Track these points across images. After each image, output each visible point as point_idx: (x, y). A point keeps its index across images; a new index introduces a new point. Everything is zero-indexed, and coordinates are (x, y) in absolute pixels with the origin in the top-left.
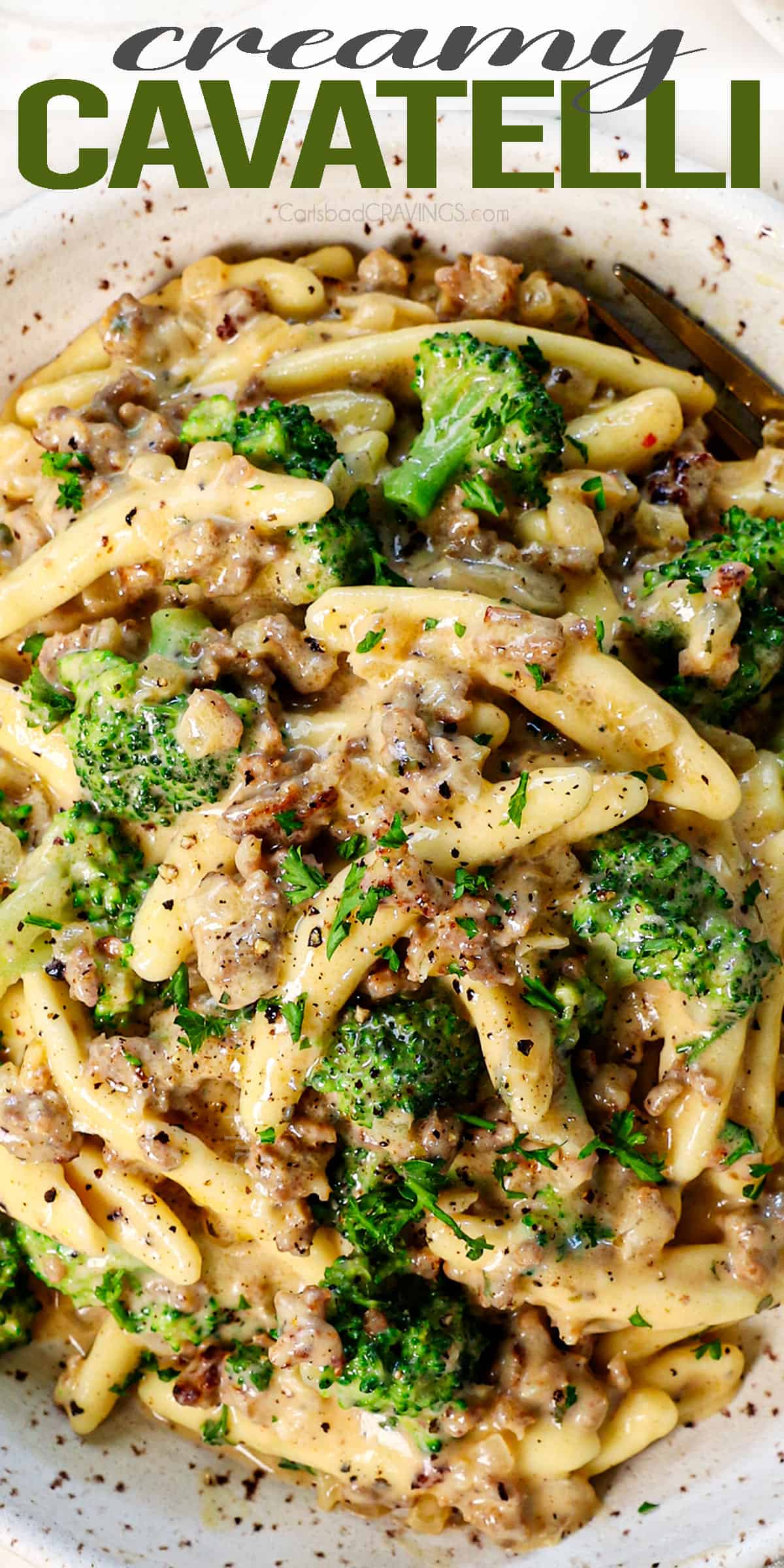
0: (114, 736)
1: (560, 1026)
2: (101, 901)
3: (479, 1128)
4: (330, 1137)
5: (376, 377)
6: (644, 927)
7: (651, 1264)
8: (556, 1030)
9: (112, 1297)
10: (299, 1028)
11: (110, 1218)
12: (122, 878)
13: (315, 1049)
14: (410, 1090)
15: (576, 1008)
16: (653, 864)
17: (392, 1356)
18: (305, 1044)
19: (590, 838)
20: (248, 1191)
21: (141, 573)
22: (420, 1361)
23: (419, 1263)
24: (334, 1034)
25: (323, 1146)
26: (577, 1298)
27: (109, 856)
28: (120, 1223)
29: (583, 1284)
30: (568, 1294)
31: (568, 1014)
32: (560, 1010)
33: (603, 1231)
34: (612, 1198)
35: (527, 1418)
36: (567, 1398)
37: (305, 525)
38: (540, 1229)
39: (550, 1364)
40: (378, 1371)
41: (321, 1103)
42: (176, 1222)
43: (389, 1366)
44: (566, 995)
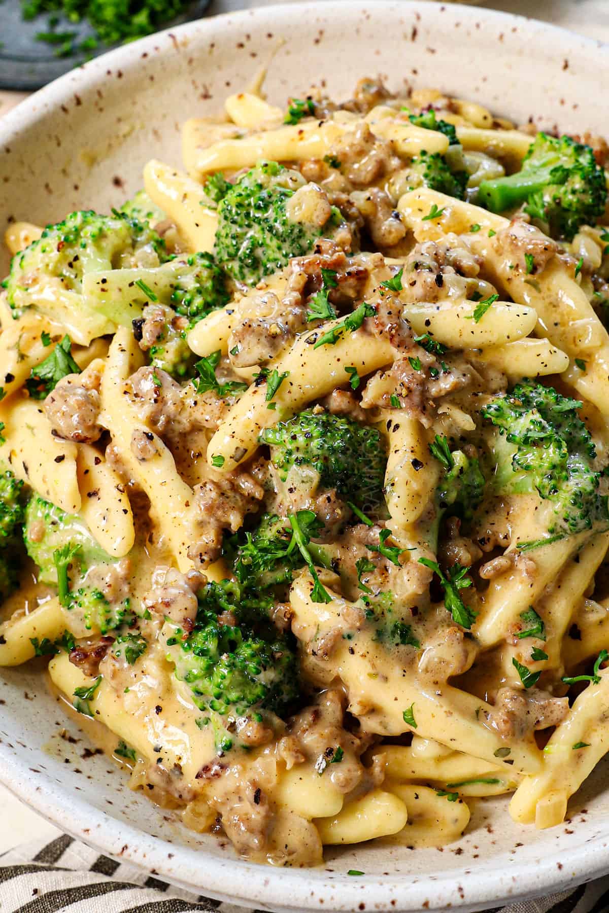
0: (249, 196)
1: (446, 479)
2: (189, 303)
3: (361, 522)
4: (258, 494)
5: (502, 153)
6: (533, 422)
7: (436, 683)
8: (442, 479)
9: (63, 561)
10: (273, 395)
11: (90, 495)
12: (209, 299)
13: (277, 415)
14: (326, 459)
15: (461, 470)
16: (554, 401)
17: (228, 646)
18: (272, 406)
19: (519, 375)
20: (187, 505)
21: (312, 166)
22: (245, 660)
23: (277, 611)
24: (294, 414)
25: (251, 499)
26: (375, 675)
27: (209, 284)
28: (94, 500)
29: (383, 668)
30: (369, 669)
31: (455, 472)
32: (451, 466)
33: (413, 639)
34: (429, 625)
35: (300, 755)
36: (334, 756)
37: (424, 153)
38: (371, 607)
39: (334, 729)
40: (212, 645)
41: (264, 470)
42: (128, 508)
43: (221, 649)
44: (459, 457)
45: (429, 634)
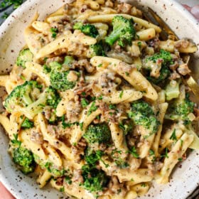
0: (57, 76)
2: (52, 103)
3: (109, 146)
4: (85, 145)
5: (106, 21)
6: (140, 117)
7: (135, 171)
8: (124, 132)
9: (47, 167)
10: (82, 127)
11: (48, 154)
12: (56, 99)
14: (99, 139)
15: (127, 129)
16: (142, 107)
17: (91, 182)
18: (82, 130)
19: (132, 101)
20: (71, 153)
21: (64, 50)
22: (96, 183)
23: (98, 167)
24: (87, 129)
27: (54, 95)
29: (124, 173)
30: (121, 175)
33: (128, 165)
36: (119, 191)
37: (92, 45)
38: (118, 164)
41: (84, 139)
43: (91, 183)
44: (126, 126)
45: (130, 162)
